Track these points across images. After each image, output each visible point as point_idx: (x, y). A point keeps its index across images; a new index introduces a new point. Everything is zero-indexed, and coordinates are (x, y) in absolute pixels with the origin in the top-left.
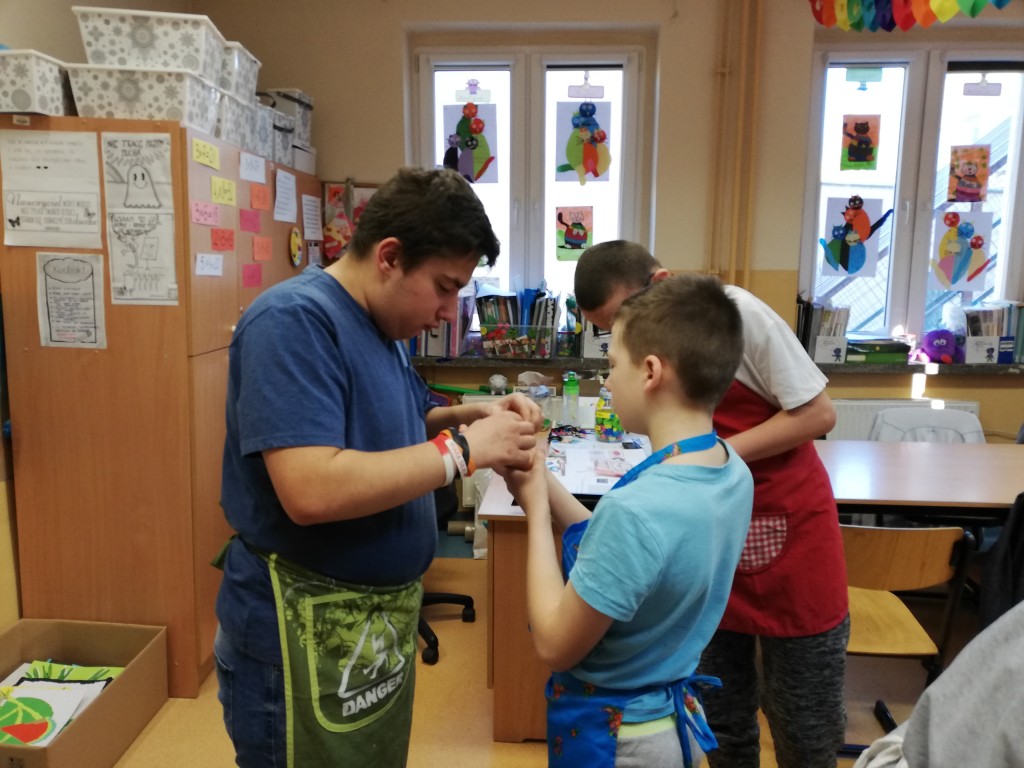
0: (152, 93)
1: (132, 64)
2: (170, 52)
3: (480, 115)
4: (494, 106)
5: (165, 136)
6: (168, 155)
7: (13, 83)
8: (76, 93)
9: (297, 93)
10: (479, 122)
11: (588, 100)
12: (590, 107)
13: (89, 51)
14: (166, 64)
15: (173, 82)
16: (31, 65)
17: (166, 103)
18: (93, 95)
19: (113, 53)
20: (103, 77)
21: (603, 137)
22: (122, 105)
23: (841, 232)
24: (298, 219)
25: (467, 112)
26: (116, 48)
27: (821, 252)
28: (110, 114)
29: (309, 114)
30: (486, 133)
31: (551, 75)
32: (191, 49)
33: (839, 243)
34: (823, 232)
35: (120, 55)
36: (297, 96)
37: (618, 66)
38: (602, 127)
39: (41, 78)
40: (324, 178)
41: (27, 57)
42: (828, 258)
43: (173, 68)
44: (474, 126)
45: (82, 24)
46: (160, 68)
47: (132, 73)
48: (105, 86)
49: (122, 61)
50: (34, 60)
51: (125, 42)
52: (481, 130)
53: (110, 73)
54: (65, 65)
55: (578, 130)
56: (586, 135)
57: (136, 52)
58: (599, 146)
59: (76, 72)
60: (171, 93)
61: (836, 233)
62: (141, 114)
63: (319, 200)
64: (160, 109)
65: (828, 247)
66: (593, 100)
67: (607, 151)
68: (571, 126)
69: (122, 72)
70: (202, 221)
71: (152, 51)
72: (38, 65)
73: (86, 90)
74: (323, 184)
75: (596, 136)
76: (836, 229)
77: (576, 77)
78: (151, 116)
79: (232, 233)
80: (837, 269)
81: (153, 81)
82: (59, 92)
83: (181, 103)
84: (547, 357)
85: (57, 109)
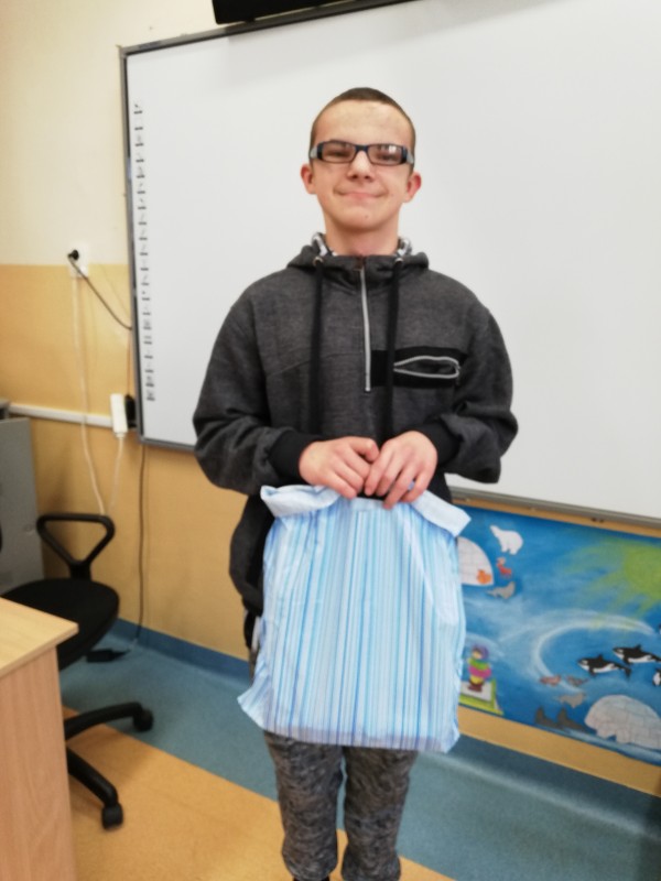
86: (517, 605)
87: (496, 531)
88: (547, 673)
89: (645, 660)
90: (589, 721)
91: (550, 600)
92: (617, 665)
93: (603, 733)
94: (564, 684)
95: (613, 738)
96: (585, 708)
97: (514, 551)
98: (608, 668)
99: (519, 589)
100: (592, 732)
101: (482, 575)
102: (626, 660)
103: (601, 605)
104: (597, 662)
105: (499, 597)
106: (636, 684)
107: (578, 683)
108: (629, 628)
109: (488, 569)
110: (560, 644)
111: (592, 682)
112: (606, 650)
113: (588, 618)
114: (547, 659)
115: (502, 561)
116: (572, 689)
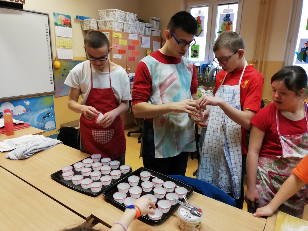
0: (108, 24)
1: (106, 20)
2: (112, 17)
3: (201, 19)
4: (204, 16)
5: (109, 33)
6: (109, 36)
7: (89, 25)
8: (99, 25)
9: (155, 18)
10: (200, 21)
11: (228, 13)
12: (229, 15)
13: (100, 17)
14: (111, 19)
15: (111, 22)
16: (91, 21)
17: (110, 26)
18: (101, 25)
19: (104, 18)
20: (102, 22)
21: (231, 23)
22: (104, 27)
23: (304, 50)
24: (150, 47)
25: (198, 18)
26: (104, 17)
27: (296, 56)
28: (103, 29)
29: (159, 23)
30: (202, 24)
31: (219, 7)
32: (115, 16)
33: (303, 53)
34: (297, 49)
35: (105, 18)
36: (155, 19)
37: (237, 3)
38: (231, 20)
39: (93, 23)
40: (163, 37)
41: (90, 20)
42: (298, 58)
43: (112, 20)
44: (199, 22)
45: (99, 13)
46: (110, 20)
47: (106, 21)
48: (102, 24)
49: (105, 19)
50: (91, 20)
51: (105, 15)
52: (201, 23)
53: (103, 21)
54: (97, 20)
55: (225, 22)
56: (227, 23)
57: (107, 17)
58: (230, 26)
59: (99, 21)
60: (111, 24)
61: (302, 50)
62: (107, 29)
63: (160, 43)
64: (109, 27)
65: (299, 55)
66: (230, 13)
67: (232, 27)
68: (223, 20)
69: (104, 21)
70: (115, 48)
71: (109, 17)
72: (92, 21)
73: (100, 24)
74: (162, 39)
75: (230, 23)
76: (303, 49)
77: (226, 7)
78: (108, 29)
79: (125, 50)
80: (301, 61)
81: (108, 22)
82: (96, 25)
83: (112, 26)
84: (206, 82)
85: (96, 28)
86: (31, 114)
87: (25, 102)
88: (38, 123)
89: (50, 114)
90: (45, 128)
91: (36, 111)
92: (47, 117)
93: (47, 129)
94: (41, 123)
95: (49, 128)
96: (44, 126)
97: (28, 105)
98: (46, 118)
99: (31, 111)
100: (46, 129)
101: (24, 111)
102: (48, 115)
103: (43, 108)
104: (44, 117)
105: (28, 114)
106: (50, 118)
107: (42, 122)
108: (48, 110)
109: (25, 109)
110: (38, 117)
111: (45, 121)
112: (45, 115)
113: (42, 111)
114: (37, 121)
115: (27, 107)
116: (42, 124)
